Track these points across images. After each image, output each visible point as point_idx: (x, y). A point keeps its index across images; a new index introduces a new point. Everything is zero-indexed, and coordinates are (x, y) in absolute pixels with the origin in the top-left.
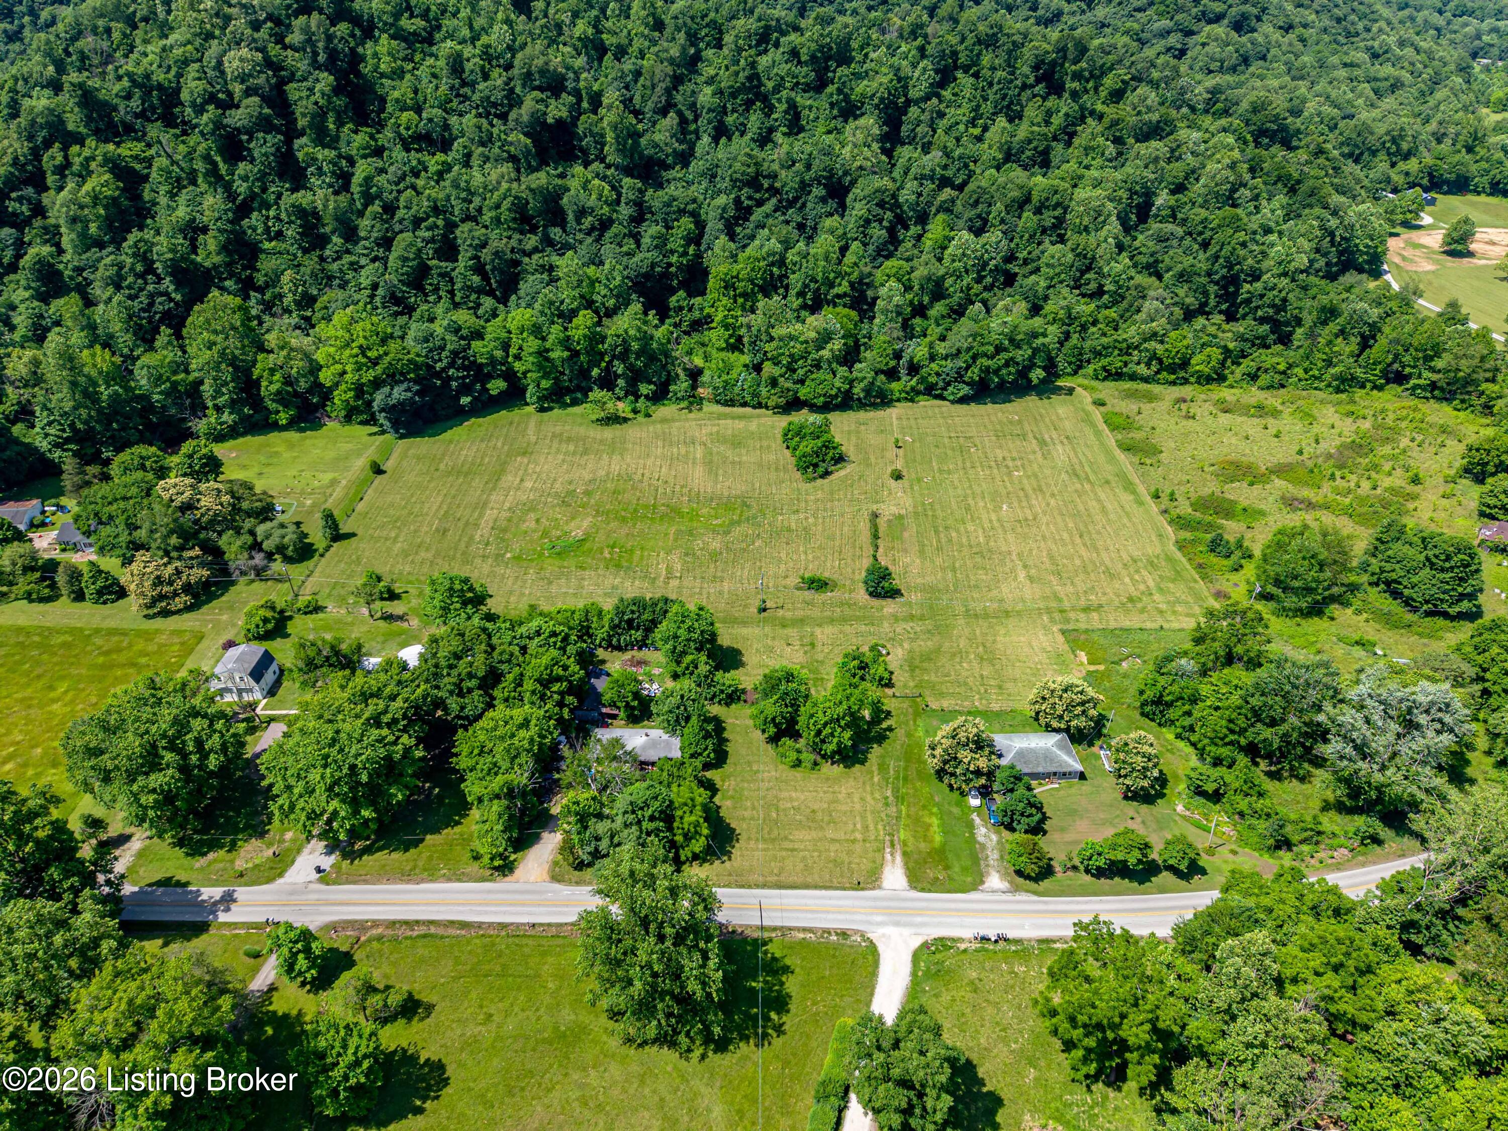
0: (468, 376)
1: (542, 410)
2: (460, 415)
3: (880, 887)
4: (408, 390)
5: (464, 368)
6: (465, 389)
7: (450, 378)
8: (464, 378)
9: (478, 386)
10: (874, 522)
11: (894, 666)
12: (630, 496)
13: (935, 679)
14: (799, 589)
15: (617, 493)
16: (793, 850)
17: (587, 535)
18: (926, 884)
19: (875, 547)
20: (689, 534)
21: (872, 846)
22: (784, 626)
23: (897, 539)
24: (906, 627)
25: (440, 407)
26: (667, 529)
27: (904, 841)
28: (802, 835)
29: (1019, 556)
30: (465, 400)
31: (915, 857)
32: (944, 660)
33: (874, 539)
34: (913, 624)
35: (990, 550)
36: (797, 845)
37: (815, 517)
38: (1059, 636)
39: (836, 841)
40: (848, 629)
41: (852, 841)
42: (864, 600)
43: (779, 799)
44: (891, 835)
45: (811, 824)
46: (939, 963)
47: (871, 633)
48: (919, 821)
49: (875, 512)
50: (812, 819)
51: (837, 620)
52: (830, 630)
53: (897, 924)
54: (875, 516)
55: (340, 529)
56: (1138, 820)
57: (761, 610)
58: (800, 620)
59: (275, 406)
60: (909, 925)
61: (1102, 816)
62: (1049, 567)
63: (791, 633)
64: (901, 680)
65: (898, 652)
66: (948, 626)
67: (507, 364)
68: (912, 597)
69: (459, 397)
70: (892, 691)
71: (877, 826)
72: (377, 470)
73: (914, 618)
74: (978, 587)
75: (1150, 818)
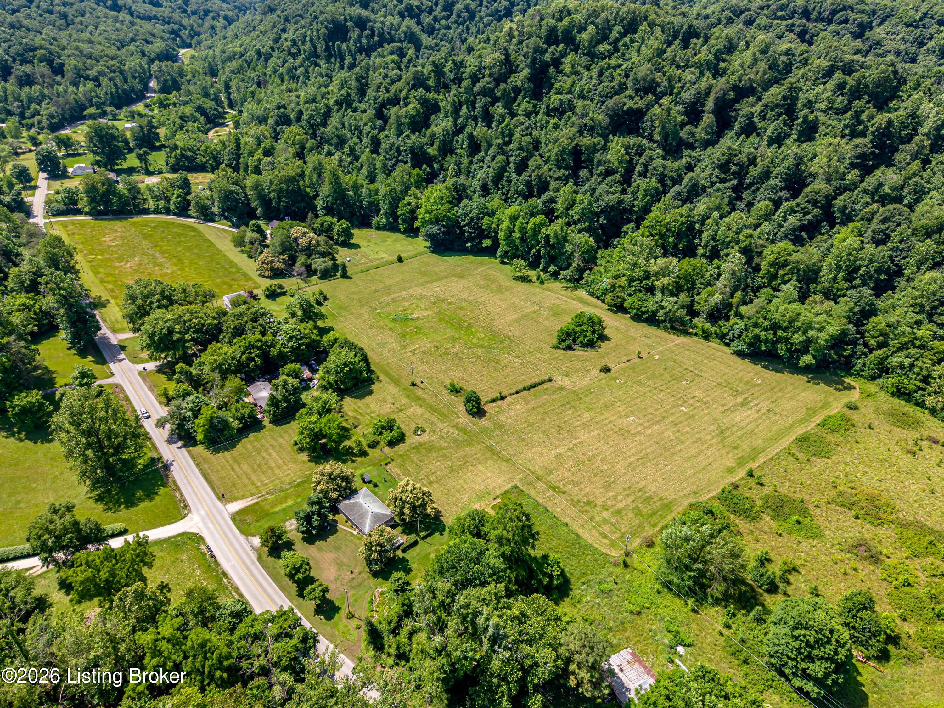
0: (474, 233)
1: (503, 263)
2: (465, 251)
3: (225, 505)
4: (439, 229)
5: (473, 228)
6: (471, 239)
7: (465, 231)
8: (471, 233)
9: (477, 240)
10: (542, 383)
11: (411, 441)
12: (463, 313)
13: (414, 458)
14: (445, 387)
15: (461, 308)
16: (233, 469)
17: (417, 318)
18: (238, 518)
19: (517, 393)
20: (454, 340)
21: (254, 491)
22: (408, 396)
23: (536, 396)
24: (451, 431)
25: (455, 244)
26: (450, 333)
27: (266, 500)
28: (246, 468)
29: (580, 443)
30: (469, 245)
31: (257, 507)
32: (435, 455)
33: (525, 389)
34: (457, 432)
35: (569, 431)
36: (237, 469)
37: (521, 364)
38: (508, 486)
39: (250, 479)
40: (427, 415)
41: (253, 484)
42: (462, 409)
43: (266, 450)
44: (267, 493)
45: (256, 467)
46: (184, 543)
47: (432, 423)
48: (286, 498)
49: (555, 378)
50: (260, 466)
51: (432, 409)
52: (420, 410)
53: (203, 520)
54: (550, 380)
55: (348, 274)
56: (353, 576)
57: (413, 385)
58: (419, 398)
59: (400, 221)
60: (205, 524)
61: (345, 560)
62: (582, 458)
63: (404, 401)
64: (401, 448)
65: (425, 438)
66: (470, 444)
67: (497, 233)
68: (484, 422)
69: (467, 242)
70: (387, 449)
71: (271, 487)
72: (400, 260)
73: (464, 430)
74: (523, 440)
75: (360, 581)
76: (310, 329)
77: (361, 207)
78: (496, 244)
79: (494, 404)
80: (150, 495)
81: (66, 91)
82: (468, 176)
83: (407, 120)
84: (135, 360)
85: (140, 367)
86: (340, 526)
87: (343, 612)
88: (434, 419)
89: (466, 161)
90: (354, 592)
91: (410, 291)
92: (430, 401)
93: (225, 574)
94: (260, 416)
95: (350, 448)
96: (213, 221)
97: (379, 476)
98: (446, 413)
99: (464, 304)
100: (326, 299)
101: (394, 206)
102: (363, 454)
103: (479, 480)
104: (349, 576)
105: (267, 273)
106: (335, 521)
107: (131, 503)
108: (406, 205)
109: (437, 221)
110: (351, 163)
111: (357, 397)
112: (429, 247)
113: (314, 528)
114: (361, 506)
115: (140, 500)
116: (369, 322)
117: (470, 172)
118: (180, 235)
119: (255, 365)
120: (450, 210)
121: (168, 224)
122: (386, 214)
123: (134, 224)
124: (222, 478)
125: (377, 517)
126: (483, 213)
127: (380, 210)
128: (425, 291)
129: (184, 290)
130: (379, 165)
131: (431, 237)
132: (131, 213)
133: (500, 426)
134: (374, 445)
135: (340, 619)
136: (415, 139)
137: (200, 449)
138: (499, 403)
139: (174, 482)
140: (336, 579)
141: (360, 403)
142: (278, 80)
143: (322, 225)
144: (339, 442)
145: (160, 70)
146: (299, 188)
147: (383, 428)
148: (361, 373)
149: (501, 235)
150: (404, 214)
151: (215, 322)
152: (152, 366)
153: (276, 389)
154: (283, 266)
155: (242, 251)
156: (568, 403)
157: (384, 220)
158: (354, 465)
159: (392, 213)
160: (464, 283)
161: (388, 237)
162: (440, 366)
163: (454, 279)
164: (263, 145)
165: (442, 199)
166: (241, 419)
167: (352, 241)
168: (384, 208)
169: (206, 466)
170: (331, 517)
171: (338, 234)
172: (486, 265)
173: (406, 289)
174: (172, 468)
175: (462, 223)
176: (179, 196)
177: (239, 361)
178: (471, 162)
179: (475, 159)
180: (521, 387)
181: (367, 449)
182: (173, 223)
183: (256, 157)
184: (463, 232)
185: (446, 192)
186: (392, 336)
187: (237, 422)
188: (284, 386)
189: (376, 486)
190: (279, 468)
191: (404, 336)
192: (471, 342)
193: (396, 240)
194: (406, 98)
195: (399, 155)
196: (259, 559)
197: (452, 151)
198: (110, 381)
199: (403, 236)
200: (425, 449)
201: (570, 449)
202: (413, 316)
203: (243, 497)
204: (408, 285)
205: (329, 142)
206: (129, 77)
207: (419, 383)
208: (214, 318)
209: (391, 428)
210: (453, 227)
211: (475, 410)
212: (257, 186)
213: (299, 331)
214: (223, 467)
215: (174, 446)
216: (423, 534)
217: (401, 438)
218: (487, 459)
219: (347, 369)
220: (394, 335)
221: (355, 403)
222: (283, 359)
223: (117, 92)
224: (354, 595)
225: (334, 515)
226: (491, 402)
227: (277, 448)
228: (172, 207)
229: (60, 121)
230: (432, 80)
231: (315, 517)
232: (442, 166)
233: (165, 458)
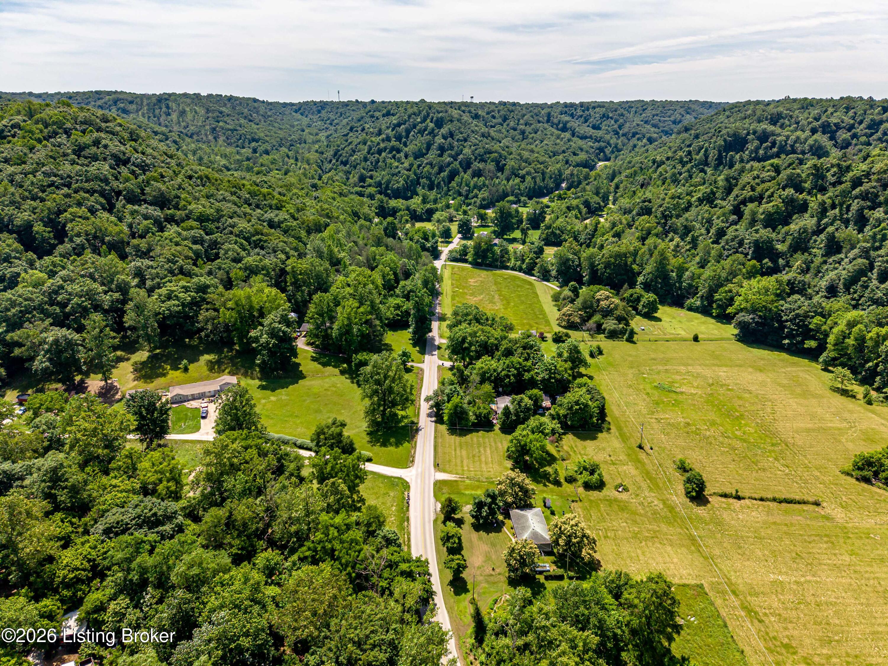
0: (797, 330)
1: (826, 370)
2: (780, 348)
4: (753, 319)
5: (797, 325)
6: (790, 336)
7: (785, 327)
8: (794, 330)
9: (799, 339)
10: (805, 503)
11: (608, 493)
12: (740, 403)
13: (602, 509)
14: (674, 462)
15: (740, 398)
16: (455, 450)
17: (682, 393)
18: (438, 485)
19: (762, 500)
20: (713, 423)
21: (460, 472)
22: (629, 455)
23: (786, 512)
24: (656, 503)
25: (770, 337)
26: (712, 416)
27: (464, 482)
28: (464, 453)
29: (817, 582)
30: (787, 341)
31: (455, 484)
32: (626, 515)
33: (774, 500)
34: (661, 506)
35: (811, 564)
36: (458, 452)
37: (787, 475)
38: (692, 582)
39: (462, 462)
40: (639, 479)
41: (462, 466)
42: (680, 488)
43: (485, 447)
44: (467, 478)
45: (471, 455)
46: (397, 485)
47: (639, 488)
48: (478, 487)
49: (824, 504)
50: (474, 456)
51: (647, 475)
52: (634, 472)
53: (417, 475)
54: (817, 504)
55: (635, 339)
56: (493, 573)
57: (640, 447)
58: (639, 461)
59: (714, 306)
60: (416, 478)
61: (493, 557)
62: (809, 599)
63: (623, 457)
64: (594, 494)
65: (624, 496)
66: (669, 523)
67: (827, 335)
68: (700, 511)
69: (785, 338)
70: (581, 490)
71: (472, 474)
72: (696, 339)
73: (671, 509)
74: (740, 548)
75: (496, 580)
76: (565, 369)
77: (680, 288)
78: (822, 347)
79: (723, 499)
80: (398, 444)
81: (499, 183)
82: (816, 275)
83: (762, 217)
84: (441, 357)
85: (440, 363)
86: (505, 529)
87: (469, 596)
88: (644, 485)
89: (818, 260)
90: (486, 585)
91: (690, 368)
92: (650, 467)
93: (408, 519)
94: (495, 421)
95: (549, 474)
96: (548, 281)
97: (561, 507)
98: (661, 485)
99: (747, 395)
100: (601, 353)
101: (712, 290)
102: (557, 483)
103: (660, 559)
104: (489, 571)
105: (564, 323)
106: (503, 523)
107: (384, 444)
108: (726, 292)
109: (754, 310)
110: (689, 250)
111: (579, 437)
112: (736, 335)
113: (482, 517)
114: (527, 520)
115: (391, 445)
116: (630, 383)
117: (819, 272)
118: (518, 286)
119: (509, 382)
120: (772, 302)
121: (515, 277)
122: (702, 297)
123: (495, 274)
124: (445, 453)
125: (535, 535)
126: (815, 312)
127: (697, 293)
128: (708, 372)
129: (493, 319)
130: (713, 253)
131: (743, 326)
132: (497, 267)
133: (719, 523)
134: (571, 480)
135: (464, 599)
136: (765, 233)
137: (443, 428)
138: (731, 500)
139: (416, 442)
140: (479, 568)
141: (579, 443)
142: (659, 183)
143: (631, 296)
144: (542, 465)
145: (572, 174)
146: (626, 264)
147: (585, 469)
148: (591, 417)
149: (831, 339)
150: (720, 300)
151: (496, 342)
152: (448, 364)
153: (513, 403)
154: (579, 321)
155: (555, 305)
156: (827, 536)
157: (698, 303)
158: (545, 488)
159: (709, 298)
160: (760, 377)
161: (697, 318)
162: (681, 442)
163: (750, 370)
164: (616, 228)
165: (767, 290)
166: (478, 416)
167: (655, 315)
168: (702, 291)
169: (440, 440)
170: (501, 518)
171: (643, 306)
172: (801, 366)
173: (686, 365)
174: (420, 432)
175: (784, 318)
176: (531, 259)
177: (498, 374)
178: (825, 262)
179: (831, 260)
180: (770, 496)
181: (562, 480)
182: (519, 278)
183: (606, 237)
184: (782, 327)
185: (775, 284)
186: (645, 400)
187: (474, 417)
188: (519, 404)
189: (553, 513)
190: (486, 463)
191: (657, 403)
192: (733, 433)
193: (703, 323)
194: (772, 195)
195: (740, 247)
196: (435, 521)
197: (805, 250)
198: (420, 365)
199: (713, 321)
200: (618, 506)
201: (797, 583)
202: (678, 390)
203: (450, 472)
204: (690, 362)
205: (675, 232)
206: (547, 178)
207: (647, 447)
208: (496, 339)
209: (592, 473)
210: (772, 319)
211: (694, 494)
212: (591, 258)
213: (555, 366)
214: (450, 446)
215: (430, 419)
216: (571, 574)
217: (600, 485)
218: (683, 546)
219: (578, 407)
220: (648, 399)
221: (574, 442)
222: (532, 383)
223: (534, 187)
224: (485, 588)
225: (505, 518)
226: (721, 496)
227: (494, 449)
228: (524, 266)
229: (488, 203)
230: (809, 182)
231: (486, 508)
232: (788, 262)
233: (420, 424)
